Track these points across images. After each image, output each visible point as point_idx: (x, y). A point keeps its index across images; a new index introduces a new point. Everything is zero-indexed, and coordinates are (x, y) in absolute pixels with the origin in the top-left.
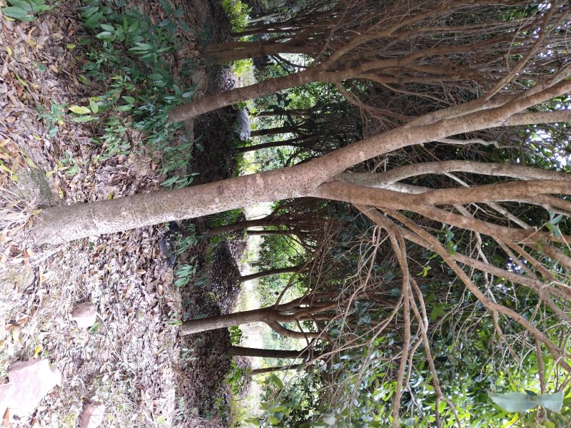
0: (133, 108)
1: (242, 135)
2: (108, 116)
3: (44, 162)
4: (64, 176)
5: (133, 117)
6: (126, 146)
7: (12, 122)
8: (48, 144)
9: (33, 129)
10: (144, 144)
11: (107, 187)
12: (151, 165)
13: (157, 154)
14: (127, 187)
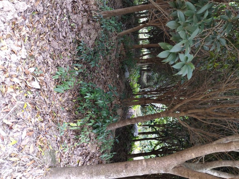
0: (93, 124)
1: (135, 134)
2: (83, 127)
3: (56, 147)
4: (62, 152)
5: (93, 128)
6: (88, 140)
7: (47, 130)
8: (59, 139)
9: (55, 132)
10: (95, 139)
11: (78, 157)
12: (97, 148)
13: (100, 143)
14: (86, 157)
